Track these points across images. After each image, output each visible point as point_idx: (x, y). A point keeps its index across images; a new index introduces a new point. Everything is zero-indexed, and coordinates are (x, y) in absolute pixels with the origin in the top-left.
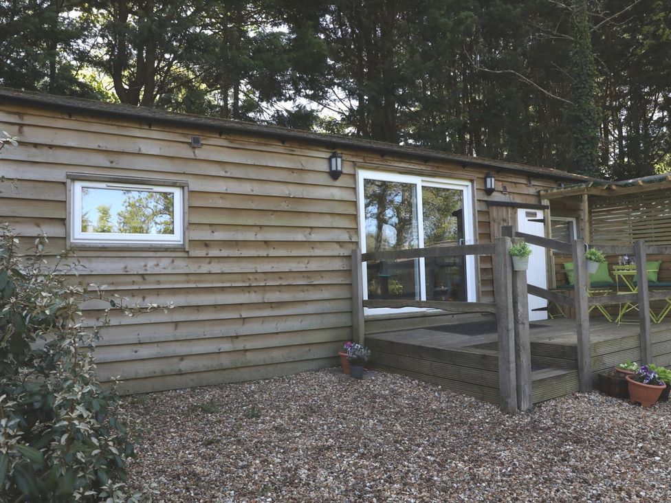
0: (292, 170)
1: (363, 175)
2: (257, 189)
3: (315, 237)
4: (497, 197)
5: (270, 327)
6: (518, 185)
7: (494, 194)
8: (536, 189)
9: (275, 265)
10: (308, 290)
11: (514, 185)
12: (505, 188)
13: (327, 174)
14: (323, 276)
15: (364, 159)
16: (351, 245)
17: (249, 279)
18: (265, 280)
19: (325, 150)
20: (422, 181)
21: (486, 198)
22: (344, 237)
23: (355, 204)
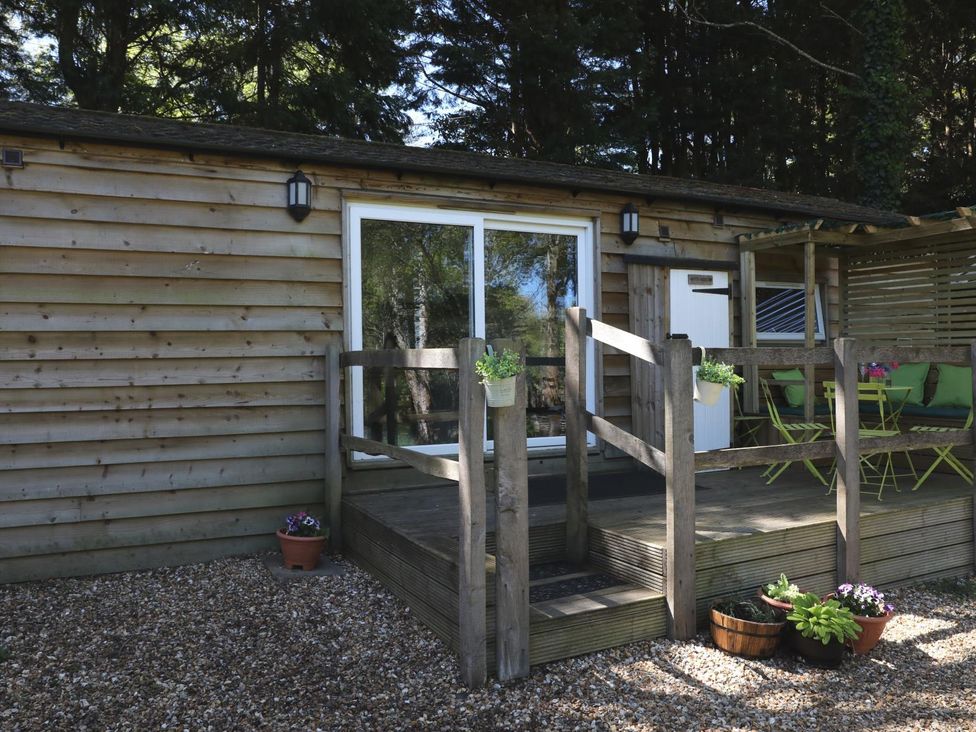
0: (212, 207)
1: (358, 212)
2: (138, 240)
3: (255, 323)
4: (646, 247)
5: (157, 480)
6: (694, 225)
7: (638, 241)
8: (733, 232)
9: (171, 373)
10: (237, 417)
11: (684, 225)
12: (664, 231)
13: (284, 211)
14: (269, 391)
15: (361, 183)
16: (328, 337)
17: (118, 398)
18: (150, 400)
19: (279, 169)
20: (485, 220)
21: (622, 250)
22: (315, 322)
23: (339, 263)
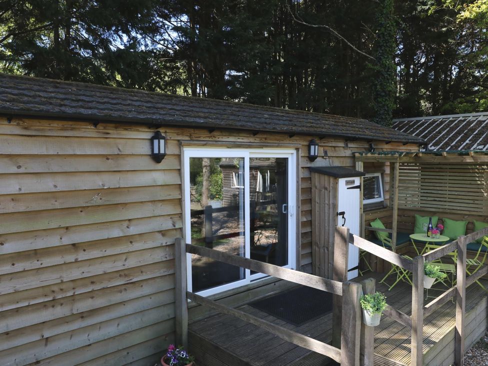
0: (107, 157)
1: (190, 153)
2: (63, 184)
3: (134, 230)
4: (319, 163)
5: (81, 340)
6: (337, 148)
7: (318, 159)
8: (351, 151)
9: (85, 269)
10: (125, 290)
11: (333, 149)
12: (326, 152)
13: (149, 157)
14: (143, 270)
15: (190, 136)
16: (174, 232)
17: (53, 291)
18: (74, 289)
19: (147, 130)
20: (250, 153)
21: (309, 165)
22: (167, 224)
23: (180, 187)
